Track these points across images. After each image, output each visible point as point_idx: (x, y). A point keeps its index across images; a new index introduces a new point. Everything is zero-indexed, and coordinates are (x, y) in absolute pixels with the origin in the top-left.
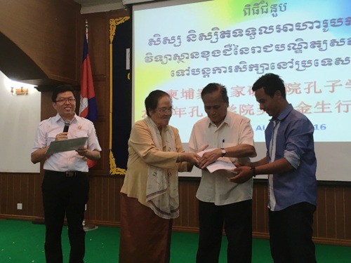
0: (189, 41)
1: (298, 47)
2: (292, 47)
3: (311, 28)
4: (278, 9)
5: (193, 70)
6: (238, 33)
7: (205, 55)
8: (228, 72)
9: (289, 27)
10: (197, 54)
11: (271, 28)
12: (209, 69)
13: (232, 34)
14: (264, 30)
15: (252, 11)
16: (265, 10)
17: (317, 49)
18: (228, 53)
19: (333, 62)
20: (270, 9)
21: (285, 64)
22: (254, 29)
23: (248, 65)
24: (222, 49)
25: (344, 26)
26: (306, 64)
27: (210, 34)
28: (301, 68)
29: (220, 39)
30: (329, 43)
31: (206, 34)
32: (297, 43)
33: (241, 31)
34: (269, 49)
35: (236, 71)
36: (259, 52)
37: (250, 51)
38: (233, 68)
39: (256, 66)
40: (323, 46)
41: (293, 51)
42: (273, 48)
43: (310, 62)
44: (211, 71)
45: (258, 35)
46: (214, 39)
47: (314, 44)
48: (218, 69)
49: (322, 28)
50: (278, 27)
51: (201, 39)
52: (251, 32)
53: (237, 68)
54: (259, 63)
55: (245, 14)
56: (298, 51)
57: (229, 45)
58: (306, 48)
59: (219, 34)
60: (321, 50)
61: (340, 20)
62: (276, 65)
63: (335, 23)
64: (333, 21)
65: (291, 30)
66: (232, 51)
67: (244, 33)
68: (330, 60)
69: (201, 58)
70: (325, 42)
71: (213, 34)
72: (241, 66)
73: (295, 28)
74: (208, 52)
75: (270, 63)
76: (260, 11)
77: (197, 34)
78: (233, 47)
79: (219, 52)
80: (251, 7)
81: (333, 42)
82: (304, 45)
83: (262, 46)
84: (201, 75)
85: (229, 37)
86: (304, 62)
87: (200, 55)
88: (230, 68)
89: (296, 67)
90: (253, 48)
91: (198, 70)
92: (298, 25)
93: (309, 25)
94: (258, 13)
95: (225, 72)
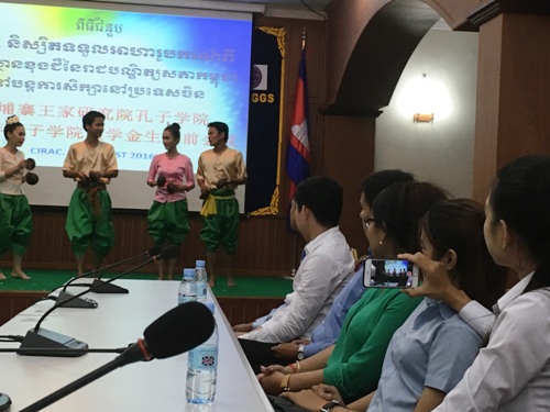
0: (10, 46)
1: (131, 72)
2: (125, 71)
3: (146, 55)
4: (114, 29)
5: (14, 82)
6: (69, 47)
7: (30, 65)
8: (56, 89)
9: (124, 51)
10: (20, 63)
11: (105, 48)
12: (33, 83)
13: (62, 48)
14: (97, 49)
15: (85, 27)
16: (100, 27)
17: (150, 77)
18: (57, 67)
19: (165, 93)
20: (105, 28)
21: (118, 88)
22: (87, 47)
23: (79, 84)
24: (50, 62)
25: (176, 59)
26: (139, 91)
27: (36, 43)
28: (134, 94)
29: (48, 51)
30: (161, 73)
31: (32, 42)
32: (131, 68)
33: (72, 45)
34: (102, 70)
35: (65, 88)
36: (92, 71)
37: (82, 69)
38: (62, 86)
39: (88, 86)
40: (156, 76)
41: (127, 76)
42: (107, 69)
43: (142, 89)
44: (36, 85)
45: (90, 53)
46: (41, 49)
47: (147, 72)
48: (45, 83)
49: (156, 57)
50: (113, 48)
51: (25, 47)
52: (84, 49)
53: (67, 86)
54: (92, 84)
55: (78, 28)
56: (132, 76)
57: (60, 60)
58: (139, 74)
59: (48, 45)
60: (154, 79)
61: (172, 52)
62: (108, 88)
63: (169, 54)
64: (166, 51)
65: (126, 54)
66: (62, 66)
67: (76, 48)
68: (161, 90)
69: (24, 69)
70: (158, 71)
71: (40, 44)
72: (71, 84)
73: (129, 52)
74: (34, 64)
75: (102, 85)
76: (95, 28)
77: (22, 41)
78: (63, 62)
79: (46, 65)
80: (85, 22)
81: (166, 73)
82: (138, 72)
83: (95, 66)
84: (24, 88)
85: (58, 50)
86: (136, 89)
87: (24, 65)
88: (59, 84)
89: (128, 93)
90: (85, 67)
91: (20, 82)
92: (133, 49)
93: (144, 52)
94: (92, 30)
95: (53, 88)
